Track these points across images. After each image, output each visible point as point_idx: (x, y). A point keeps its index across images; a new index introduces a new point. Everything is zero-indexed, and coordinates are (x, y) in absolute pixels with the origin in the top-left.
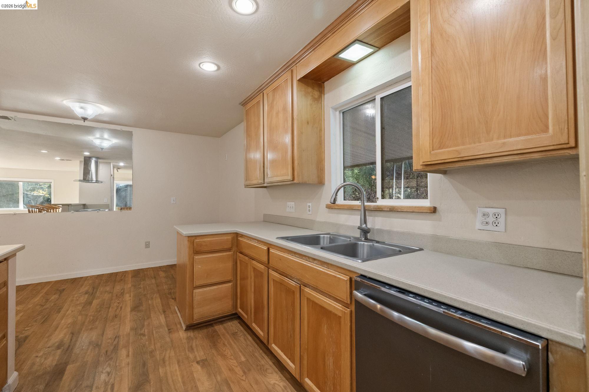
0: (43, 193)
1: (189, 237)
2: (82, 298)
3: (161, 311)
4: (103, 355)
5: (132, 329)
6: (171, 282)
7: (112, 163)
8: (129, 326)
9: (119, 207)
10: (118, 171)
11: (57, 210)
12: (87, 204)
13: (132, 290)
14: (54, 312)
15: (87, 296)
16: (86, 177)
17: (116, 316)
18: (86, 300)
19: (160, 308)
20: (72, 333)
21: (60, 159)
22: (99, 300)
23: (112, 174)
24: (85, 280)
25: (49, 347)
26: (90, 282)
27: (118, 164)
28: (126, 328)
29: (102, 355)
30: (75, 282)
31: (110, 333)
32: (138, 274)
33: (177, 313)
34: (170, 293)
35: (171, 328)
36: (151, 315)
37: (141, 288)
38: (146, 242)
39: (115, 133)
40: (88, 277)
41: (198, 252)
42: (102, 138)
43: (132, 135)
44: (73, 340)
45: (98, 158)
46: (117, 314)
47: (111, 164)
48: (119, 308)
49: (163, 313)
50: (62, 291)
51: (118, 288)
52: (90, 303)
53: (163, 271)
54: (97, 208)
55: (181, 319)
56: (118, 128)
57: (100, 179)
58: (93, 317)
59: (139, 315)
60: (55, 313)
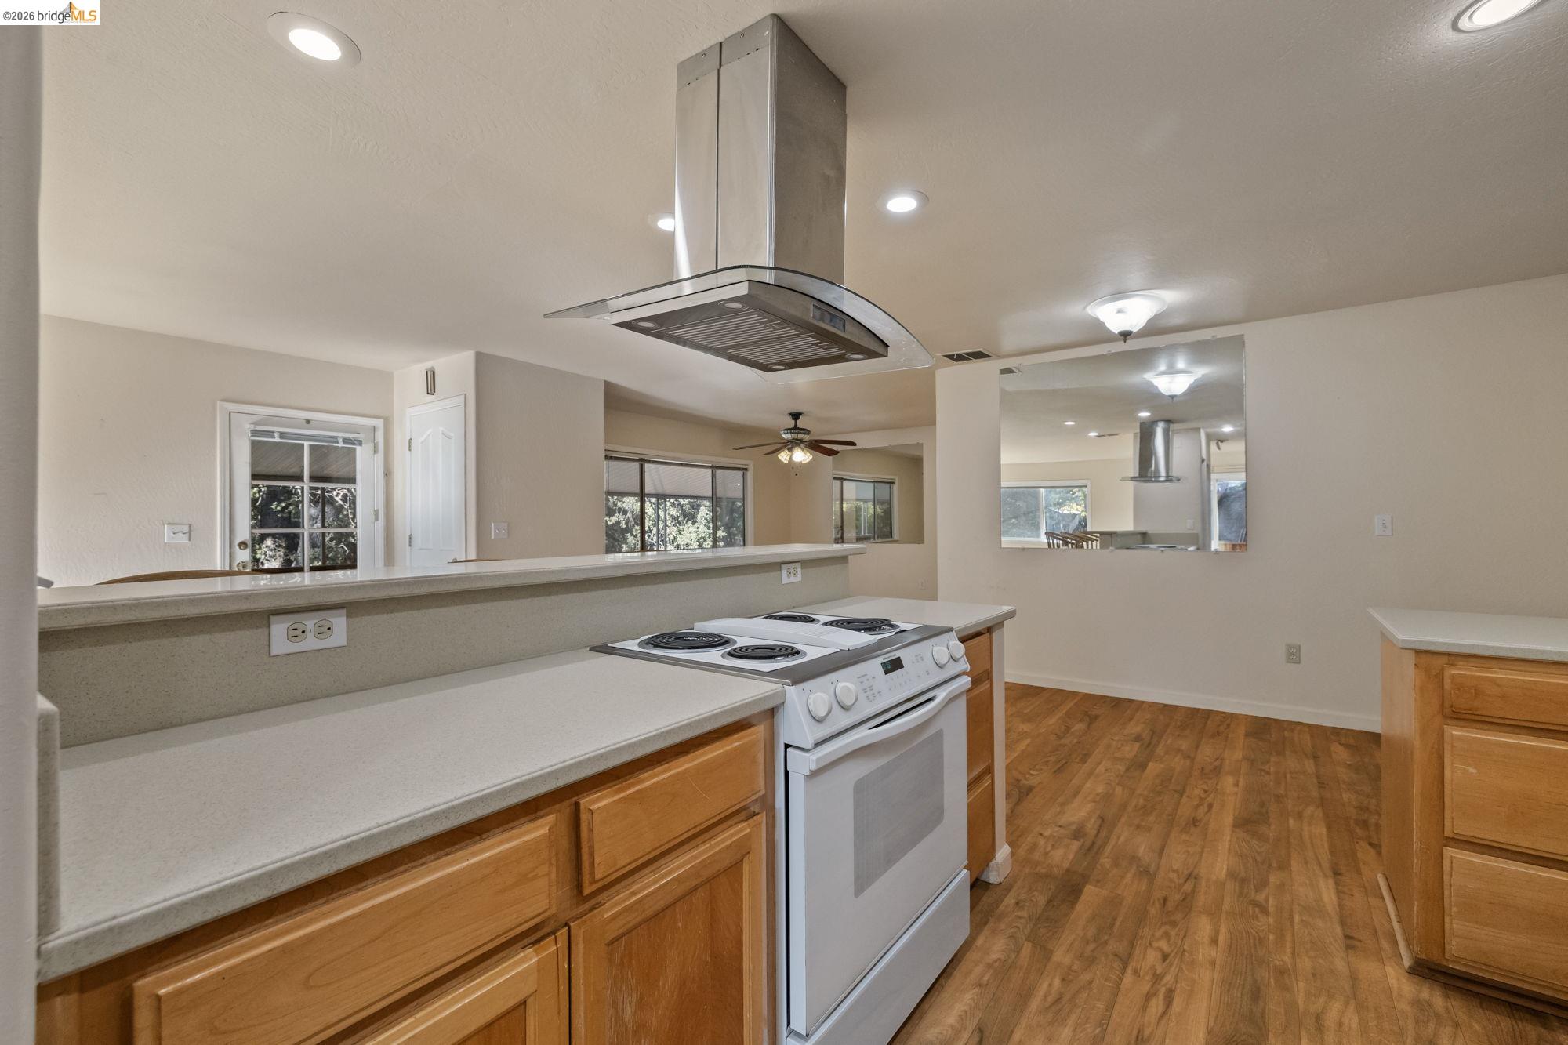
0: (1077, 510)
1: (1418, 652)
2: (1127, 748)
3: (1326, 864)
4: (1157, 902)
5: (1231, 875)
6: (1370, 788)
7: (1204, 428)
8: (1226, 862)
9: (1228, 543)
10: (1219, 448)
11: (1094, 543)
12: (1150, 532)
13: (1242, 771)
14: (1076, 758)
15: (1137, 745)
16: (1145, 470)
17: (1195, 822)
18: (1135, 756)
19: (1325, 857)
20: (1102, 818)
21: (1096, 434)
22: (1162, 766)
23: (1204, 456)
24: (1137, 710)
25: (1060, 826)
26: (1148, 716)
27: (1217, 430)
28: (1219, 865)
29: (1154, 903)
30: (1118, 705)
31: (1176, 858)
32: (1262, 728)
33: (1383, 898)
34: (1365, 824)
35: (1356, 936)
36: (1292, 862)
37: (1268, 773)
38: (1289, 646)
39: (1201, 352)
40: (1143, 702)
41: (1459, 716)
42: (1172, 370)
43: (1243, 345)
44: (1103, 834)
45: (1168, 421)
46: (1198, 818)
47: (1201, 430)
48: (1206, 805)
49: (1331, 874)
50: (1093, 719)
51: (1207, 752)
52: (1143, 767)
53: (1347, 746)
54: (1171, 541)
55: (1396, 925)
56: (1205, 335)
57: (1175, 472)
58: (1145, 800)
59: (1257, 847)
60: (1077, 761)
